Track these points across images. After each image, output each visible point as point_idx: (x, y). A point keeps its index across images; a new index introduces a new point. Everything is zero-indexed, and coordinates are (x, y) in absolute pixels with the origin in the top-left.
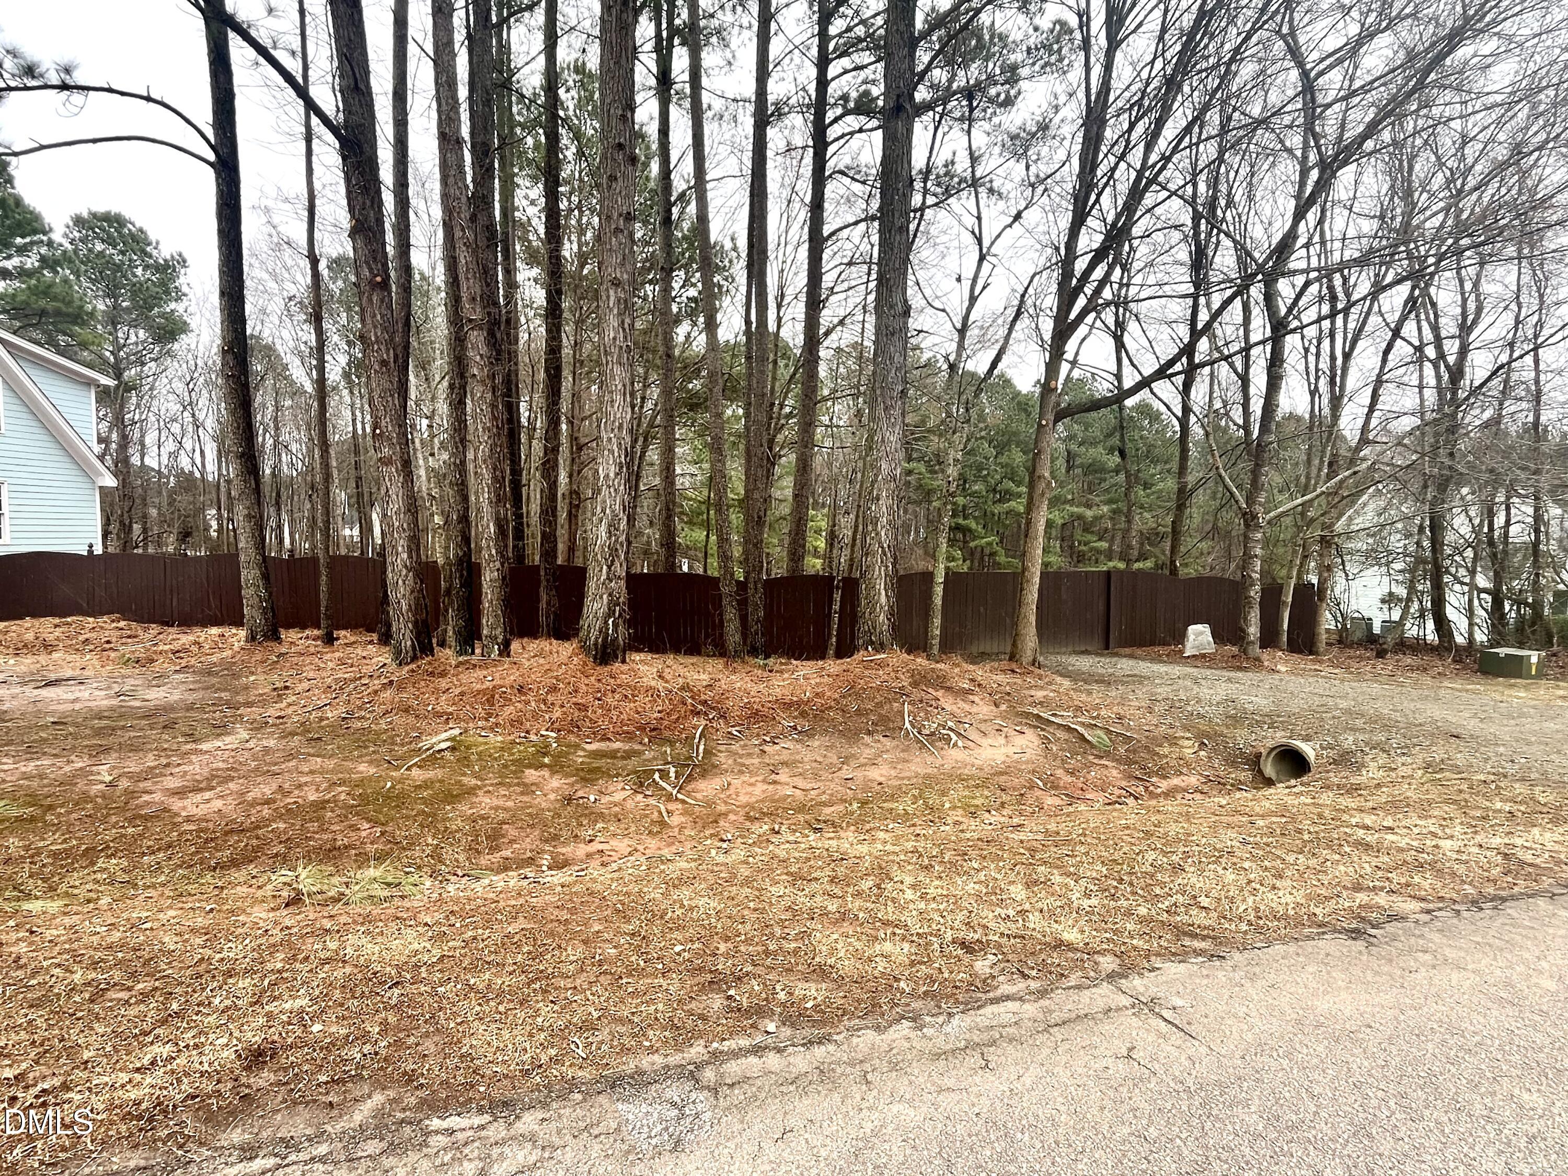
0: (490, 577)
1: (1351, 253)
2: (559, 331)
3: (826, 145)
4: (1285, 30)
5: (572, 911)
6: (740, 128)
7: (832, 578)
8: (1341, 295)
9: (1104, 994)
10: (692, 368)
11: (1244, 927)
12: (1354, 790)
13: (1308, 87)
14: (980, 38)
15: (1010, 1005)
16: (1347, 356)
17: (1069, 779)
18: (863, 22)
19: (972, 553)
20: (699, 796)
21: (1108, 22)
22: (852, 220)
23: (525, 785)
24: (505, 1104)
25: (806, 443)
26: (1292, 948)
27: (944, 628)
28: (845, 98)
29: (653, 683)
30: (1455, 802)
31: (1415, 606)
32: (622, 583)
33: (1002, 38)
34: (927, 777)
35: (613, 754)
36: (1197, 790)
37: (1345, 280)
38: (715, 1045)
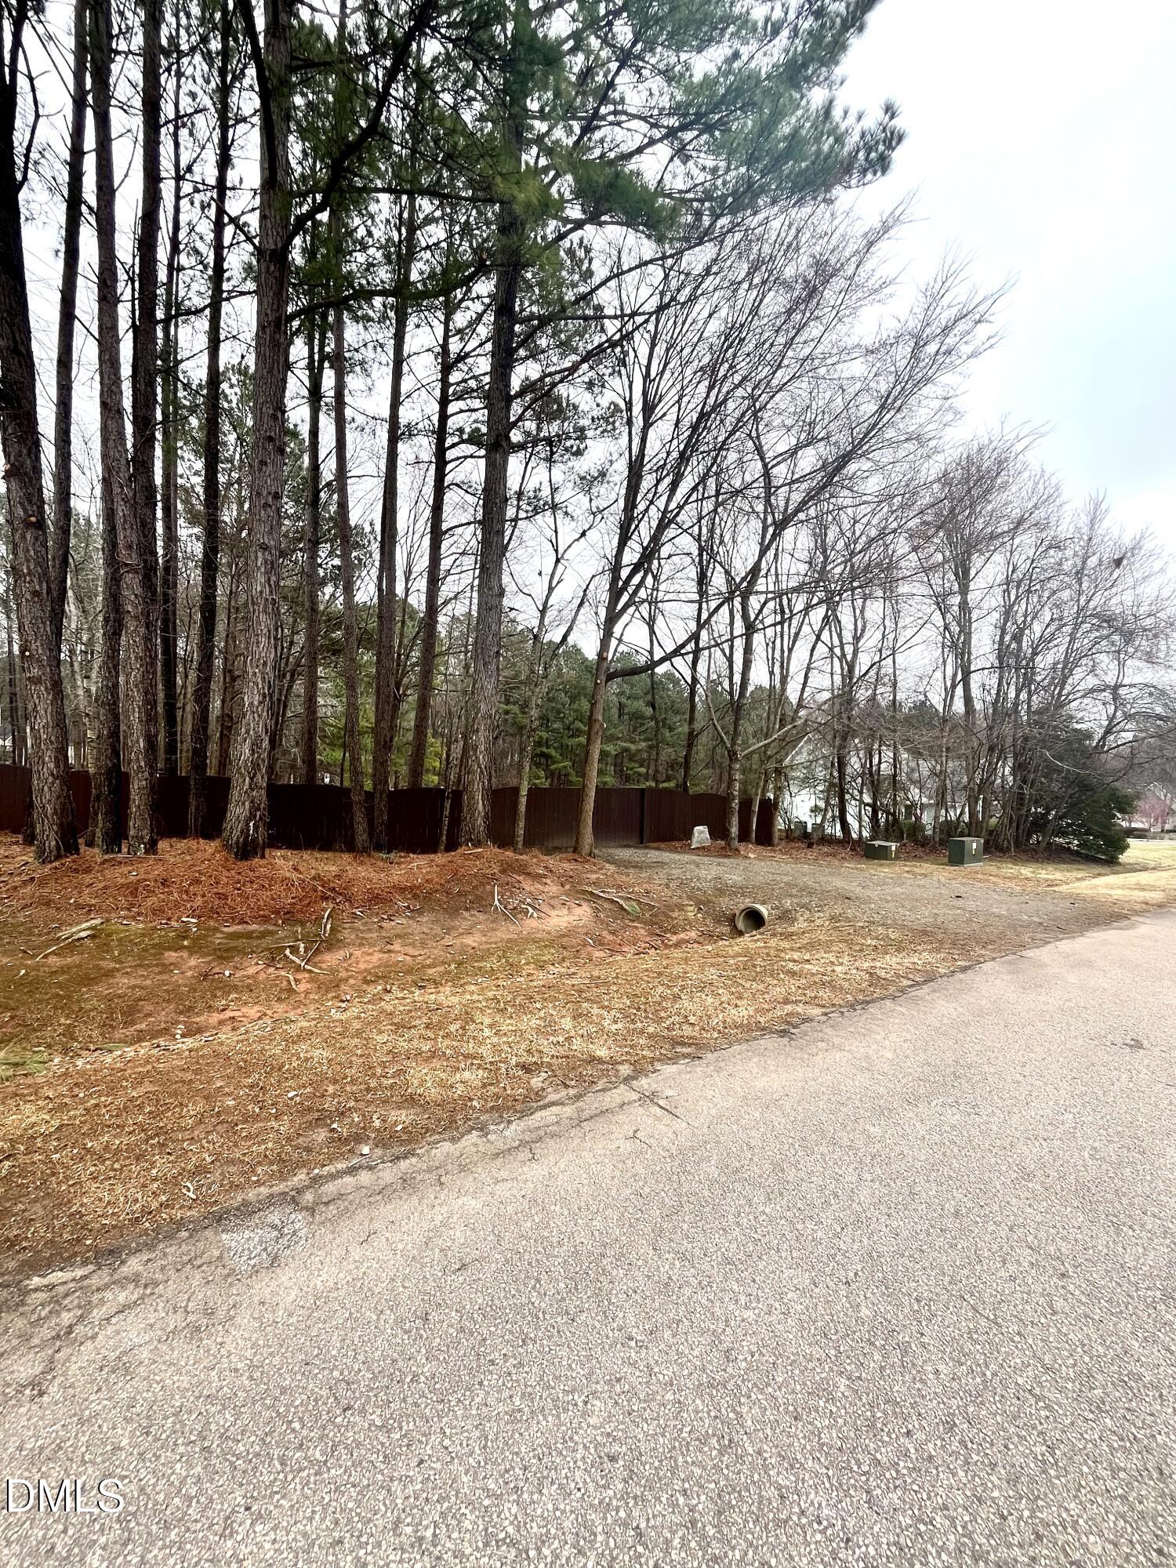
0: (138, 786)
1: (793, 584)
2: (214, 580)
3: (446, 463)
4: (754, 434)
5: (196, 1072)
6: (378, 440)
7: (444, 791)
8: (787, 611)
9: (622, 1093)
10: (334, 622)
11: (716, 1035)
12: (788, 936)
13: (766, 474)
14: (560, 405)
15: (554, 1109)
16: (790, 650)
17: (611, 937)
18: (474, 377)
19: (552, 774)
20: (324, 966)
21: (644, 410)
22: (464, 521)
23: (164, 965)
24: (111, 1252)
25: (426, 685)
26: (744, 1046)
27: (527, 829)
28: (461, 430)
29: (288, 875)
30: (846, 941)
31: (830, 814)
32: (263, 792)
33: (575, 407)
34: (510, 941)
35: (249, 935)
36: (695, 942)
37: (789, 600)
38: (316, 1171)
